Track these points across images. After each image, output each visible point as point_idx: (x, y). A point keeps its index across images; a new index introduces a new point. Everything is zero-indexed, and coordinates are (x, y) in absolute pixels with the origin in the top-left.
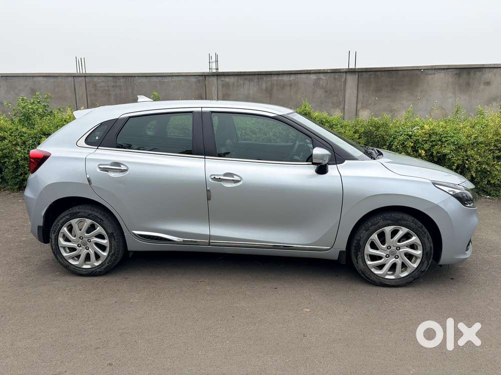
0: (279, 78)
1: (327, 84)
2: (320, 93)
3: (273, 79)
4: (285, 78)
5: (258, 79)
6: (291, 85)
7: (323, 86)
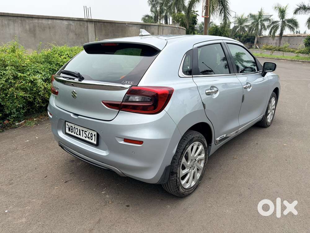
0: (39, 22)
1: (76, 29)
2: (72, 35)
3: (34, 21)
4: (44, 21)
5: (21, 20)
6: (50, 28)
7: (73, 30)
